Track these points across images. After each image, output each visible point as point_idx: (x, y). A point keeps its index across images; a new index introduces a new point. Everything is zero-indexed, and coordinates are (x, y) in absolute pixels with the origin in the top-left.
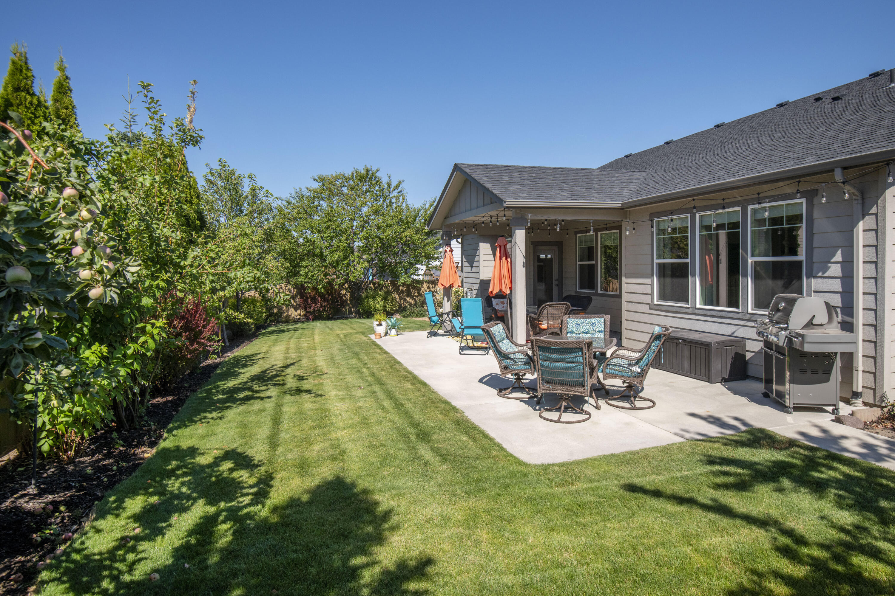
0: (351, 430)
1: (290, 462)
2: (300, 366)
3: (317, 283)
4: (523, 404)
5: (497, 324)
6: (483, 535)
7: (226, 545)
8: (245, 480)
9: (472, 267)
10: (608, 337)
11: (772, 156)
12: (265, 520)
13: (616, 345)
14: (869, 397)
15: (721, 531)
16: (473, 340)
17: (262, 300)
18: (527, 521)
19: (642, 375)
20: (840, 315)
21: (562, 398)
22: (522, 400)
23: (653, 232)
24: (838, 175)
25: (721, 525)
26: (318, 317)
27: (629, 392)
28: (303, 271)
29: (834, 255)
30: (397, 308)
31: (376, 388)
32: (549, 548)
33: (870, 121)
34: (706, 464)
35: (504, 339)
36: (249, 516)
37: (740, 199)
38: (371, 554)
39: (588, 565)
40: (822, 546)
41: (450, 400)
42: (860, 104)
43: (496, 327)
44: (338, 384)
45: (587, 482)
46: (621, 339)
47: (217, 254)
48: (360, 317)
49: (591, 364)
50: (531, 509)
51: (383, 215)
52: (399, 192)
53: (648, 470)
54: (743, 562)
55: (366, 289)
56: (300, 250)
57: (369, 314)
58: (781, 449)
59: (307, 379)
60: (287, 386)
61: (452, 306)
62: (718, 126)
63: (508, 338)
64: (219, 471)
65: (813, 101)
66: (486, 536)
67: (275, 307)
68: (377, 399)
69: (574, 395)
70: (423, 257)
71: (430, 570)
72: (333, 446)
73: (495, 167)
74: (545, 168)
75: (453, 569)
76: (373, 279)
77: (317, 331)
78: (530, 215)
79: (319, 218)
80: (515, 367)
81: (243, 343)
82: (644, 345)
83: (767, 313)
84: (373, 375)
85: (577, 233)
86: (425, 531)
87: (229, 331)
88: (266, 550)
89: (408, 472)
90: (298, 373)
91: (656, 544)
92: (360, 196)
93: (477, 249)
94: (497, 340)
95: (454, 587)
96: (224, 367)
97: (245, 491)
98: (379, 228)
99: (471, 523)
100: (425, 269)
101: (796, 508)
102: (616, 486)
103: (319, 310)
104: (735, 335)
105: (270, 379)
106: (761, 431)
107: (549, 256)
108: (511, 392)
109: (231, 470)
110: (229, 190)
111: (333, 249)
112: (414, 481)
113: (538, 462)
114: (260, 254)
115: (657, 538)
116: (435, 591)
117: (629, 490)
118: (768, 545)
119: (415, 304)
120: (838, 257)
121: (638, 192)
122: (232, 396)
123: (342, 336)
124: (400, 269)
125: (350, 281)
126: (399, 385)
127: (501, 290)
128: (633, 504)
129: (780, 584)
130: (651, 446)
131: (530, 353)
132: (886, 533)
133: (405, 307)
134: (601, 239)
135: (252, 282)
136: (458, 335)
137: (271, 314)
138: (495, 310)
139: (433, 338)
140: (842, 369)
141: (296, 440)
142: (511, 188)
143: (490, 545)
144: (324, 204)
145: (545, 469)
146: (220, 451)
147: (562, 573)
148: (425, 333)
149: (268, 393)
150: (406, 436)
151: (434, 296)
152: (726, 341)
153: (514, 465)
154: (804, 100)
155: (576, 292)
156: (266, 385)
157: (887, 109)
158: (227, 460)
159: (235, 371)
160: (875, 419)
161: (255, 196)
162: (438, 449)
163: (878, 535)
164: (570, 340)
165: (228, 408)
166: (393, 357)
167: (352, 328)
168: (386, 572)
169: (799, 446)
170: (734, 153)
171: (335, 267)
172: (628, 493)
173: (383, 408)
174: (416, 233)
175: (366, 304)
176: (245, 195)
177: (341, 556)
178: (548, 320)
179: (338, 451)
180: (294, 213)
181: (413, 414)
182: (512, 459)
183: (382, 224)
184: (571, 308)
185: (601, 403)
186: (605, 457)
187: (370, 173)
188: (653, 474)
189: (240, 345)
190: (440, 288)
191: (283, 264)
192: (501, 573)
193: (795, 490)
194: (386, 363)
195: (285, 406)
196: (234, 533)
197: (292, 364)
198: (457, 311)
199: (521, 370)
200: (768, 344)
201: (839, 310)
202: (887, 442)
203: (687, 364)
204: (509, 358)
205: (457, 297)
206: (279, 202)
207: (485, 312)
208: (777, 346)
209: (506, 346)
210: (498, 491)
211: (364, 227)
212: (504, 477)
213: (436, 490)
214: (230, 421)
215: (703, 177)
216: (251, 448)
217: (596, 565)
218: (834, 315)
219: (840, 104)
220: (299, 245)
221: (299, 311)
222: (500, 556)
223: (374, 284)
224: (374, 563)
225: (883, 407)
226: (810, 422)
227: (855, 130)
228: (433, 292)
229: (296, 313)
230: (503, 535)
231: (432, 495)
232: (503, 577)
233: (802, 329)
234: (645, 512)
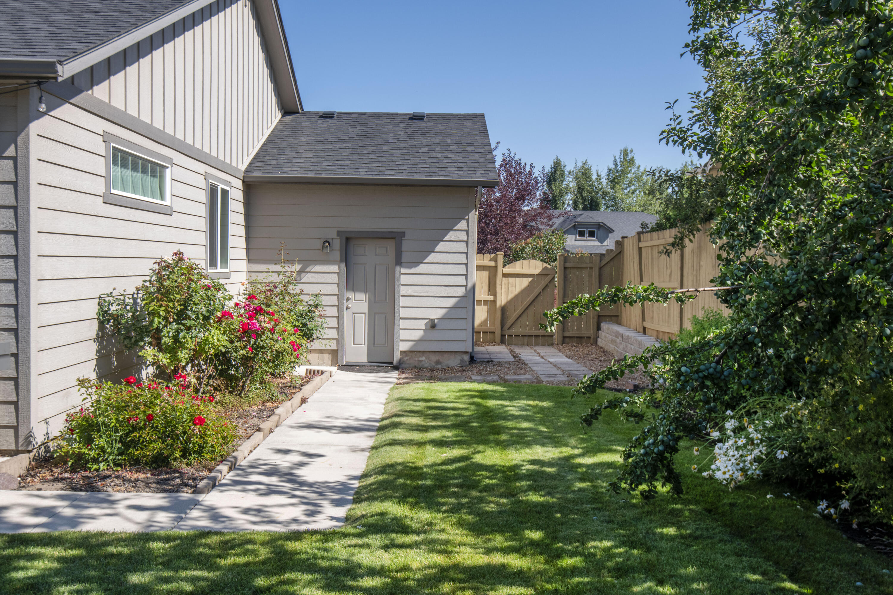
14: (7, 441)
225: (30, 451)
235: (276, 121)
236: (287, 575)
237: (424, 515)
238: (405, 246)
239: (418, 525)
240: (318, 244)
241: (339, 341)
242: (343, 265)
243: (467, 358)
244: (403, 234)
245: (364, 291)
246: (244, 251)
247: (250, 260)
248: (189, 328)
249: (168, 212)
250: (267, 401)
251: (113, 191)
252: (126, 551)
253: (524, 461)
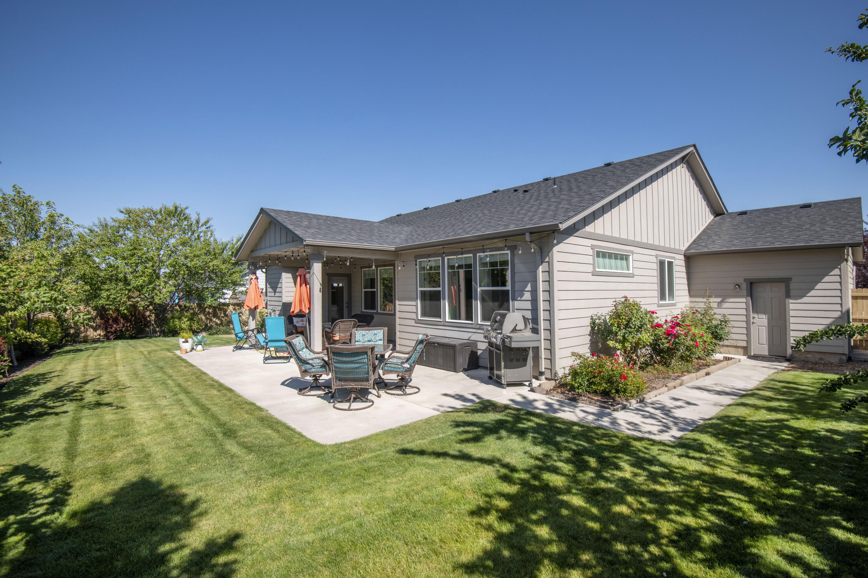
0: (156, 436)
1: (91, 470)
2: (100, 381)
3: (119, 305)
4: (320, 399)
5: (298, 337)
6: (287, 506)
7: (18, 555)
8: (38, 492)
9: (275, 292)
10: (386, 343)
11: (490, 222)
12: (64, 526)
13: (391, 350)
14: (548, 375)
15: (465, 471)
16: (276, 351)
17: (58, 321)
18: (324, 489)
19: (410, 370)
20: (531, 324)
21: (351, 391)
22: (319, 396)
23: (417, 269)
24: (528, 237)
25: (465, 467)
26: (120, 336)
27: (402, 383)
28: (104, 294)
29: (526, 287)
30: (203, 327)
31: (182, 396)
32: (343, 507)
33: (544, 206)
34: (454, 427)
35: (303, 348)
36: (44, 525)
37: (472, 249)
38: (180, 540)
39: (373, 513)
40: (527, 471)
41: (255, 402)
42: (538, 196)
43: (297, 339)
44: (142, 395)
45: (372, 452)
46: (395, 346)
47: (8, 274)
48: (165, 336)
49: (373, 364)
50: (327, 479)
51: (191, 246)
52: (207, 228)
53: (416, 437)
54: (480, 490)
55: (172, 311)
56: (102, 274)
57: (174, 333)
58: (500, 412)
59: (108, 393)
60: (86, 401)
61: (257, 325)
62: (457, 201)
63: (307, 347)
64: (6, 486)
65: (513, 191)
66: (290, 507)
67: (72, 328)
68: (183, 406)
69: (361, 388)
70: (229, 283)
71: (238, 543)
72: (136, 451)
73: (297, 214)
74: (337, 218)
75: (259, 540)
76: (179, 302)
77: (118, 349)
78: (325, 252)
79: (123, 246)
80: (313, 370)
81: (34, 362)
82: (411, 349)
83: (489, 324)
84: (179, 385)
85: (362, 268)
86: (233, 512)
87: (17, 352)
88: (65, 554)
89: (215, 465)
90: (98, 388)
91: (422, 489)
92: (167, 229)
93: (280, 278)
94: (298, 349)
95: (261, 553)
96: (11, 386)
97: (38, 502)
98: (186, 258)
99: (276, 499)
100: (231, 294)
101: (510, 449)
102: (393, 452)
103: (121, 330)
104: (471, 339)
105: (66, 395)
106: (488, 401)
107: (341, 285)
108: (310, 390)
109: (22, 484)
110: (24, 215)
111: (138, 275)
112: (221, 472)
113: (333, 442)
114: (56, 277)
115: (423, 484)
116: (243, 559)
117: (402, 453)
118: (494, 476)
119: (221, 324)
120: (529, 288)
121: (406, 240)
122: (22, 414)
123: (146, 353)
124: (206, 293)
125: (155, 304)
126: (205, 393)
127: (301, 310)
128: (405, 463)
129: (503, 500)
130: (417, 420)
131: (326, 359)
132: (560, 456)
133: (212, 326)
134: (380, 272)
135: (47, 302)
136: (262, 348)
137: (68, 335)
138: (296, 327)
139: (239, 352)
140: (533, 357)
141: (96, 449)
142: (309, 231)
143: (292, 514)
144: (130, 234)
145: (338, 447)
146: (8, 467)
147: (353, 524)
148: (231, 348)
149: (64, 408)
150: (213, 435)
151: (240, 316)
152: (466, 343)
153: (312, 448)
154: (508, 190)
155: (362, 312)
156: (62, 401)
157: (552, 200)
158: (16, 475)
159: (26, 390)
160: (552, 388)
161: (53, 223)
162: (244, 442)
163: (557, 459)
164: (357, 346)
165: (17, 425)
166: (199, 369)
167: (157, 345)
168: (195, 553)
169: (510, 409)
170: (468, 219)
171: (139, 291)
172: (402, 456)
173: (190, 414)
174: (223, 263)
175: (171, 324)
176: (42, 220)
177: (149, 546)
178: (340, 333)
179: (143, 455)
180: (97, 241)
181: (219, 416)
182: (310, 443)
183: (190, 255)
184: (358, 324)
185: (382, 392)
186: (385, 432)
187: (179, 209)
188: (419, 439)
189: (30, 364)
190: (245, 310)
191: (83, 287)
192: (303, 534)
193: (509, 437)
194: (192, 375)
195: (83, 419)
196: (27, 544)
197: (93, 379)
198: (261, 328)
199: (318, 372)
200: (491, 344)
201: (530, 321)
202: (558, 401)
203: (440, 360)
204: (308, 363)
205: (262, 316)
206: (81, 230)
207: (287, 329)
208: (496, 344)
209: (305, 354)
210: (299, 469)
211: (171, 256)
212: (304, 458)
213: (242, 477)
214: (19, 438)
215: (449, 233)
216: (45, 460)
217: (379, 513)
218: (528, 324)
219: (528, 195)
220: (100, 270)
221: (99, 332)
222: (301, 520)
223: (180, 306)
224: (183, 547)
225: (556, 380)
226: (516, 392)
227: (536, 211)
228: (239, 313)
229: (95, 334)
230: (304, 504)
231: (239, 481)
232: (305, 536)
233: (510, 333)
234: (415, 467)
235: (709, 221)
236: (620, 455)
237: (720, 446)
238: (792, 286)
239: (712, 450)
240: (732, 286)
241: (748, 341)
242: (749, 298)
243: (844, 358)
244: (790, 279)
245: (764, 313)
246: (687, 291)
247: (690, 296)
248: (630, 332)
249: (632, 276)
250: (685, 372)
251: (597, 270)
252: (563, 427)
253: (823, 429)
